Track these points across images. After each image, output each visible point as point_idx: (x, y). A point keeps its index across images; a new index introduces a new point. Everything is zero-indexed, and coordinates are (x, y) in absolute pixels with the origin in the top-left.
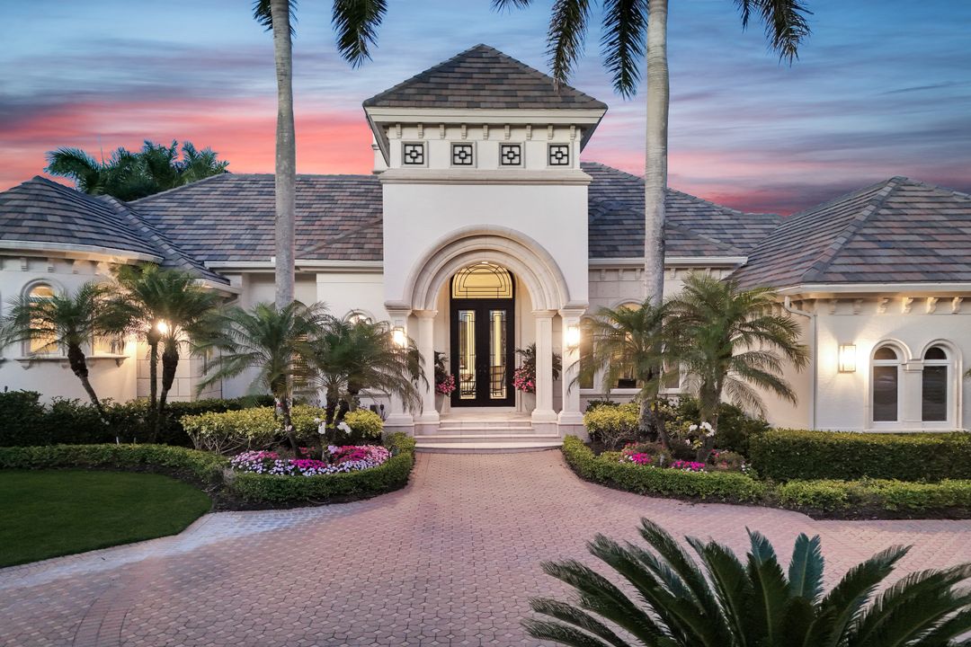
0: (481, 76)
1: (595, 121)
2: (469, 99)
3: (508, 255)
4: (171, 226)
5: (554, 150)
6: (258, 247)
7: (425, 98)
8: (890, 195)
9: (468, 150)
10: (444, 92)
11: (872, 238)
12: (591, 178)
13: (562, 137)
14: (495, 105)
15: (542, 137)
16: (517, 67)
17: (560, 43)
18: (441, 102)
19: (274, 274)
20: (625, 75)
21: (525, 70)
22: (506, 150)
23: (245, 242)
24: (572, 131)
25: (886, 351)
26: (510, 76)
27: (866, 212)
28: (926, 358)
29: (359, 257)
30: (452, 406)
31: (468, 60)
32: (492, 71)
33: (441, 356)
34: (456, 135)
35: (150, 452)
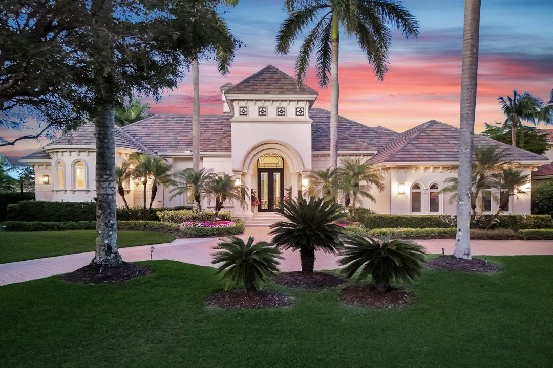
0: (269, 80)
1: (314, 99)
2: (265, 90)
3: (280, 150)
4: (141, 138)
5: (298, 110)
6: (179, 147)
7: (248, 89)
8: (427, 128)
9: (264, 110)
10: (256, 87)
11: (415, 145)
12: (312, 120)
13: (301, 104)
14: (275, 93)
15: (293, 104)
16: (284, 76)
17: (300, 72)
18: (254, 91)
19: (192, 158)
20: (324, 80)
21: (287, 77)
22: (279, 110)
23: (173, 144)
24: (305, 102)
25: (416, 186)
26: (281, 80)
27: (415, 135)
28: (431, 189)
29: (221, 151)
30: (259, 211)
31: (265, 72)
32: (274, 77)
33: (254, 191)
34: (260, 104)
35: (148, 223)
